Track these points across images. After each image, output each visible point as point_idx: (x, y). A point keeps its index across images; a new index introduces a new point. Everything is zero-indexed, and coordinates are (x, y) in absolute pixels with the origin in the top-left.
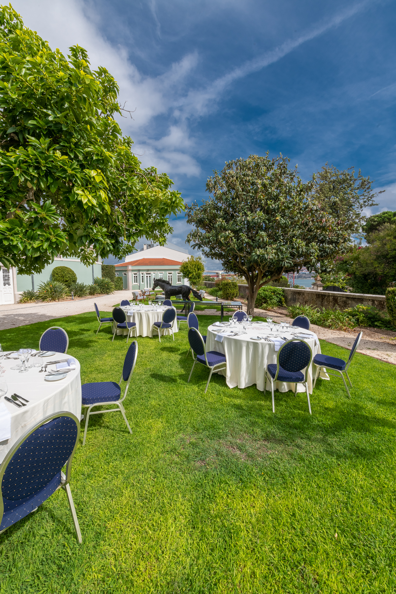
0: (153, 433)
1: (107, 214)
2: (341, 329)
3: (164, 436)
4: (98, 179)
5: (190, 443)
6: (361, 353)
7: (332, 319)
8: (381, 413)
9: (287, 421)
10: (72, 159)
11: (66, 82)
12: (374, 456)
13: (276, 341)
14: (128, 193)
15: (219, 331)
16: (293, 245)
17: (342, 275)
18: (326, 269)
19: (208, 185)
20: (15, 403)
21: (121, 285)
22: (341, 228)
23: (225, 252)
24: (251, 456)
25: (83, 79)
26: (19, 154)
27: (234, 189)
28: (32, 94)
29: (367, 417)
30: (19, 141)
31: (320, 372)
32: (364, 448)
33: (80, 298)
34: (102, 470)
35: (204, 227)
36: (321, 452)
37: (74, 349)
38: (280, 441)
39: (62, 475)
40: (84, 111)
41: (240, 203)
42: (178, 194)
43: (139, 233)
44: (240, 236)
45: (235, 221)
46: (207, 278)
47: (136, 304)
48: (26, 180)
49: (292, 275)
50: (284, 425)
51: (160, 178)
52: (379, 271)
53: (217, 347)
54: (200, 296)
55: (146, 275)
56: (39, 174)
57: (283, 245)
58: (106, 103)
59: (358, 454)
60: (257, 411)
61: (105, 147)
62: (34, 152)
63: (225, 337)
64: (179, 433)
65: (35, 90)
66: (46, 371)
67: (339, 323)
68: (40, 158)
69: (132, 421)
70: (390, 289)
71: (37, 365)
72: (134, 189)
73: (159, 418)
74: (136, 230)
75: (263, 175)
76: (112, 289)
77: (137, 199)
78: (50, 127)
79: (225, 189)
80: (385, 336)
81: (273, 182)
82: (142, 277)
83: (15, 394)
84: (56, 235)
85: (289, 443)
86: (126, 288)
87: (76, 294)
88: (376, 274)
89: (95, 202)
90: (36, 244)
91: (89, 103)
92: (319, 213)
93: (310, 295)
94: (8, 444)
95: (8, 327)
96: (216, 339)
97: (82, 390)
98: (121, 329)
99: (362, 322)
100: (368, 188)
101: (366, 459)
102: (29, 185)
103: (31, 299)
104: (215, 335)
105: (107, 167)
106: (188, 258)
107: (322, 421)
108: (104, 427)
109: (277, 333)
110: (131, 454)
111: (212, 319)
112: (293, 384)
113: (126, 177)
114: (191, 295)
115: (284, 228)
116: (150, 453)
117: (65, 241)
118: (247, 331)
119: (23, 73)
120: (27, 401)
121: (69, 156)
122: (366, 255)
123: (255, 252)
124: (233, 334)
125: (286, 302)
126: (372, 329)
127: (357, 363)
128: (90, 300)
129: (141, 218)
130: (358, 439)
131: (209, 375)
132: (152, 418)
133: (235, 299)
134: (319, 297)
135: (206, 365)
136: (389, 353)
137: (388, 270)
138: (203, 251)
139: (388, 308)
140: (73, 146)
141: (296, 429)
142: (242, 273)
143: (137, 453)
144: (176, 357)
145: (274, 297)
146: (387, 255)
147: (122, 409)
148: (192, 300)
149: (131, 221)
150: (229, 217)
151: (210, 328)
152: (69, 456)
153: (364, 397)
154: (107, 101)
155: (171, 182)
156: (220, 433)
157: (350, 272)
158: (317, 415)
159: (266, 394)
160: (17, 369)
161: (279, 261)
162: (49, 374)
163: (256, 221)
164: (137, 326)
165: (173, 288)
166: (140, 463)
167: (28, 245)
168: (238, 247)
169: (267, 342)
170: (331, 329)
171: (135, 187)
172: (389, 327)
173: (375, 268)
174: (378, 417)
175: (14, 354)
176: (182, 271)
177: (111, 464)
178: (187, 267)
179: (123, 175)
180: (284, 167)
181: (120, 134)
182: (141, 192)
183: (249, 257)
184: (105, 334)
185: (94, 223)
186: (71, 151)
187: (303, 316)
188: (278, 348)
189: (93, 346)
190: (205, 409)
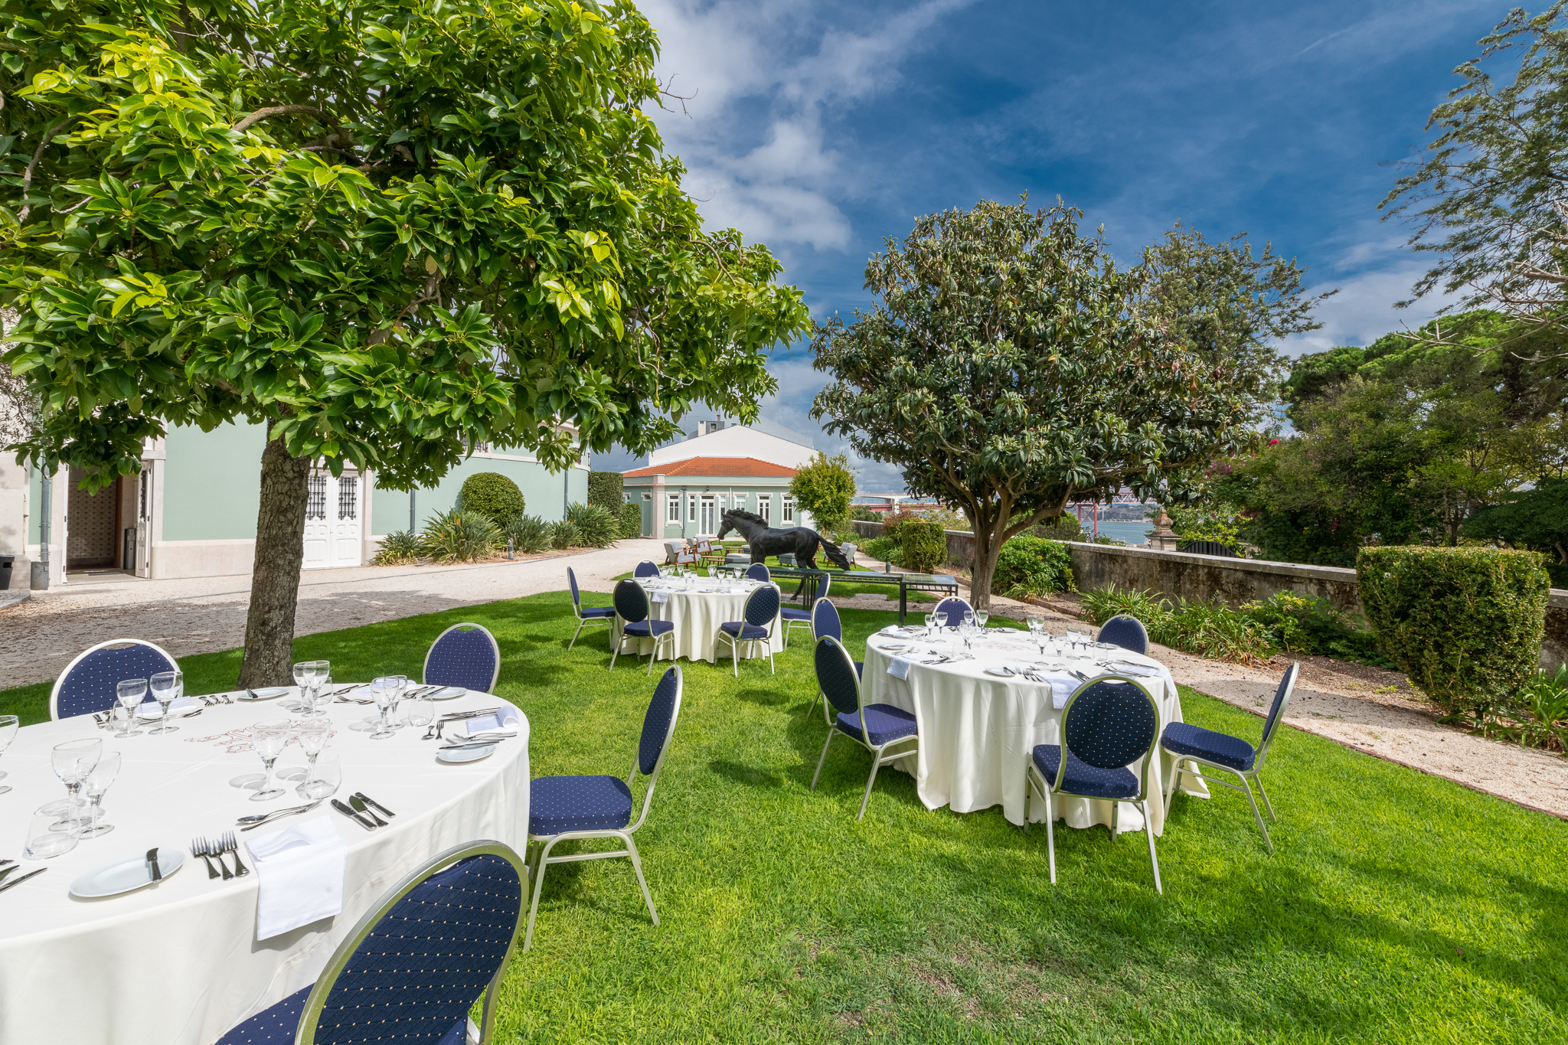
0: (717, 927)
1: (614, 342)
2: (1234, 659)
3: (746, 935)
4: (600, 255)
5: (819, 960)
6: (1295, 728)
7: (1208, 630)
8: (1364, 898)
9: (1094, 912)
10: (539, 207)
11: (536, 29)
12: (1352, 1025)
13: (1056, 681)
14: (670, 290)
15: (897, 649)
16: (1094, 427)
17: (1228, 513)
18: (1186, 493)
19: (869, 274)
20: (358, 817)
21: (636, 525)
22: (1224, 387)
23: (912, 443)
24: (993, 1006)
25: (577, 21)
26: (415, 189)
27: (938, 284)
28: (454, 56)
29: (1324, 907)
30: (416, 163)
31: (1180, 774)
32: (1322, 998)
33: (529, 556)
34: (574, 1024)
35: (857, 380)
36: (1194, 1005)
37: (508, 688)
38: (1074, 969)
39: (469, 1028)
40: (575, 95)
41: (952, 319)
42: (795, 294)
43: (692, 390)
44: (954, 401)
45: (938, 365)
46: (862, 512)
47: (676, 574)
48: (425, 253)
49: (1090, 509)
50: (1083, 920)
51: (750, 255)
52: (1333, 503)
53: (893, 694)
54: (843, 557)
55: (702, 501)
56: (457, 239)
57: (1068, 427)
58: (626, 78)
59: (1305, 1017)
60: (1008, 880)
61: (621, 178)
62: (450, 187)
63: (913, 666)
64: (788, 929)
65: (462, 47)
66: (439, 736)
67: (1229, 642)
68: (461, 204)
69: (657, 889)
70: (1369, 550)
71: (418, 721)
72: (686, 279)
73: (733, 884)
74: (685, 380)
75: (1014, 251)
76: (614, 536)
77: (690, 305)
78: (493, 129)
79: (915, 283)
80: (1361, 682)
81: (1039, 267)
82: (692, 504)
83: (358, 794)
84: (488, 389)
85: (1101, 975)
86: (649, 533)
87: (519, 544)
88: (1324, 511)
89: (587, 309)
90: (435, 408)
91: (589, 76)
92: (1162, 346)
93: (1142, 564)
94: (333, 930)
95: (343, 624)
96: (889, 671)
97: (532, 795)
98: (634, 638)
99: (1292, 641)
100: (1291, 286)
101: (1330, 1033)
102: (431, 265)
103: (404, 555)
104: (886, 661)
105: (621, 224)
106: (812, 459)
107: (1193, 914)
108: (582, 901)
109: (1056, 660)
110: (655, 982)
111: (876, 620)
112: (1106, 804)
113: (667, 251)
114: (820, 556)
115: (1070, 383)
116: (707, 984)
117: (507, 404)
118: (973, 651)
119: (436, 10)
120: (390, 814)
121: (533, 200)
122: (1295, 459)
123: (992, 444)
124: (936, 658)
125: (1077, 580)
126: (1321, 660)
127: (1286, 752)
128: (553, 562)
129: (699, 352)
130: (1303, 973)
131: (870, 770)
132: (713, 884)
133: (936, 569)
134: (1168, 570)
135: (863, 740)
136: (1374, 728)
137: (1356, 501)
138: (854, 439)
139: (1366, 602)
140: (542, 176)
141: (1118, 933)
142: (956, 498)
143: (672, 980)
144: (778, 719)
145: (1043, 565)
146: (1353, 460)
147: (632, 853)
148: (821, 567)
149: (675, 358)
150: (923, 354)
151: (874, 641)
152: (493, 972)
153: (1310, 849)
154: (628, 74)
155: (777, 267)
156: (902, 934)
157: (1252, 506)
158: (1180, 898)
159: (1033, 832)
160: (367, 730)
161: (1057, 468)
162: (449, 744)
163: (994, 363)
164: (677, 631)
165: (772, 535)
166: (679, 1009)
167: (414, 410)
168: (947, 430)
169: (1030, 682)
170: (1206, 657)
171: (689, 276)
172: (1370, 658)
173: (1321, 495)
174: (1356, 909)
175: (361, 691)
176: (796, 491)
177: (600, 1007)
178: (810, 481)
179: (660, 246)
180: (1068, 231)
181: (660, 149)
182: (703, 287)
183: (976, 456)
184: (590, 650)
185: (580, 363)
186: (538, 188)
187: (1125, 617)
188: (1061, 701)
189: (559, 681)
190: (861, 864)
